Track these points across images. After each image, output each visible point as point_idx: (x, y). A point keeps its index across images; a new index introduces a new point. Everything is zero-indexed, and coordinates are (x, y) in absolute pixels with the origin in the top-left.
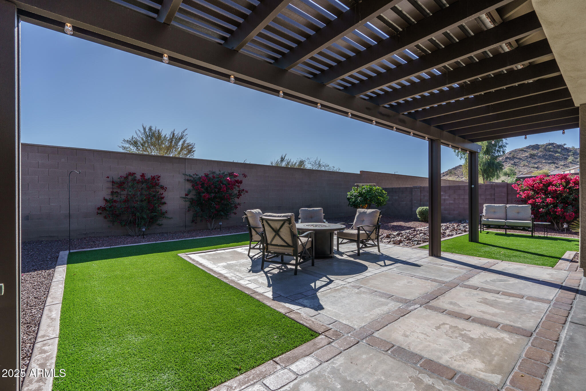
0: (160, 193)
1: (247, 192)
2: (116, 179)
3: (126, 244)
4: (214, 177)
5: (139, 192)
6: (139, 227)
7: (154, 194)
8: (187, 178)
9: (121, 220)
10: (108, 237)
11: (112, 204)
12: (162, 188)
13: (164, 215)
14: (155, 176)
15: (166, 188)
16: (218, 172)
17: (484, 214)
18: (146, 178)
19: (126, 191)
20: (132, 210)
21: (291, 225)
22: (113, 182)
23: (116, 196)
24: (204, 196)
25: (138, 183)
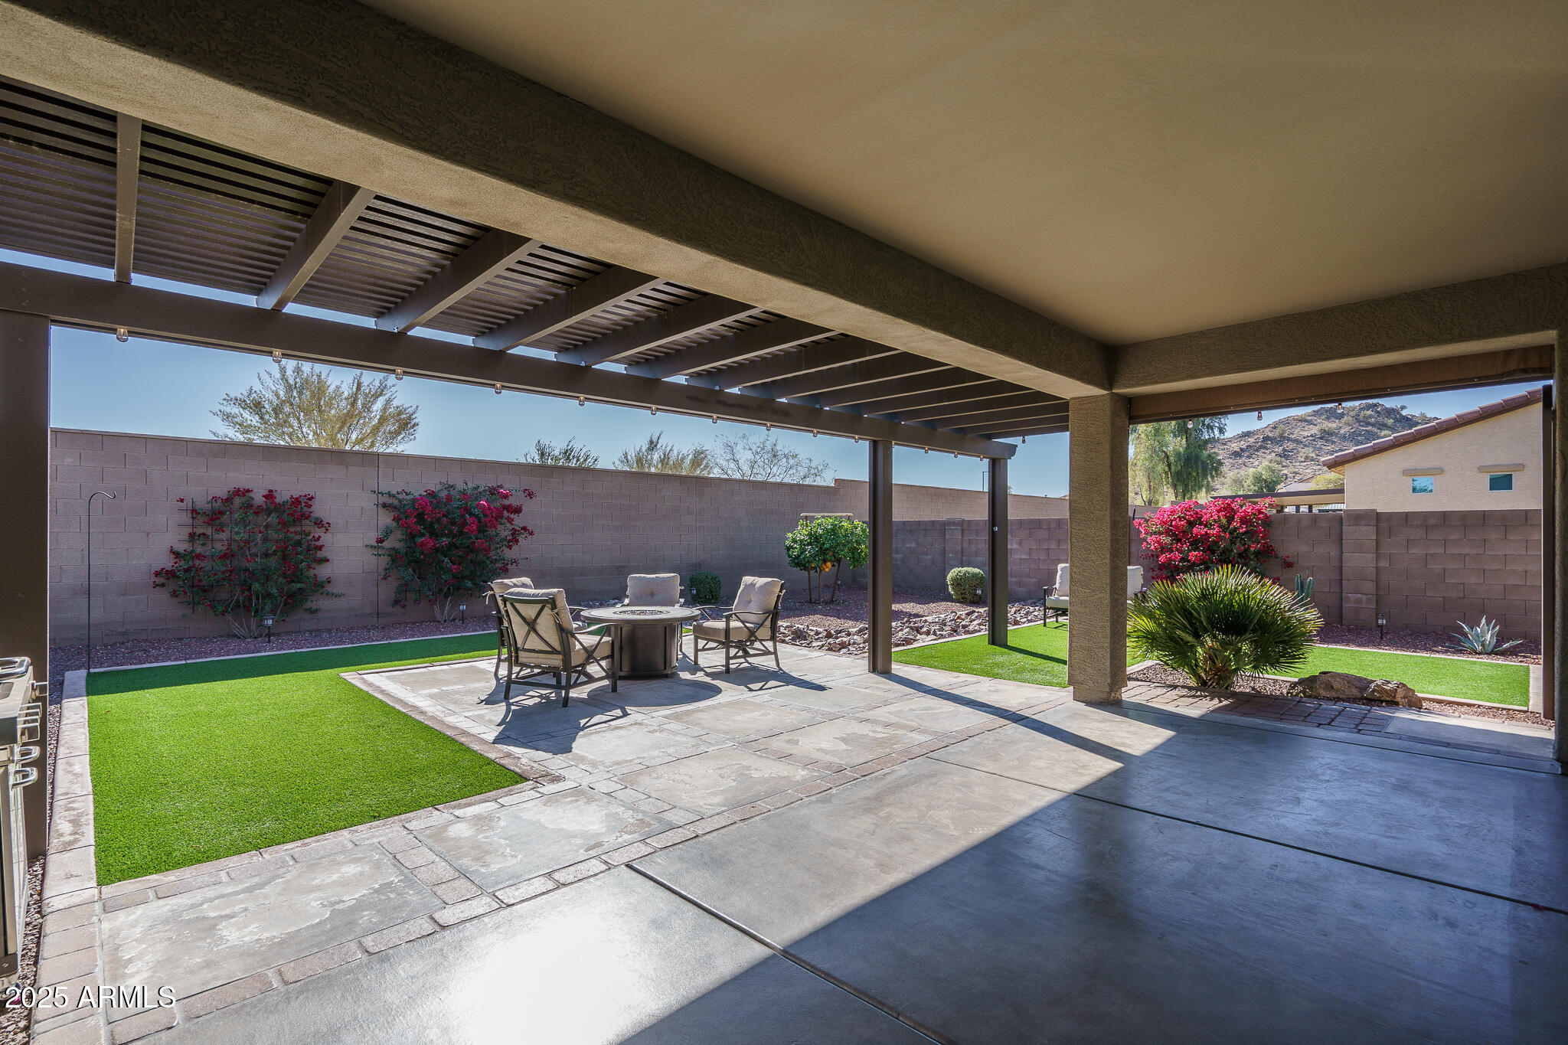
0: (314, 537)
1: (531, 534)
2: (202, 503)
3: (223, 656)
4: (449, 498)
5: (260, 535)
6: (258, 618)
7: (298, 537)
8: (382, 499)
9: (214, 601)
10: (180, 639)
11: (191, 563)
12: (319, 523)
13: (323, 587)
14: (300, 496)
15: (328, 523)
16: (460, 486)
17: (1057, 586)
18: (277, 500)
19: (227, 530)
20: (243, 576)
21: (556, 611)
22: (194, 511)
23: (202, 545)
24: (422, 544)
25: (257, 513)
